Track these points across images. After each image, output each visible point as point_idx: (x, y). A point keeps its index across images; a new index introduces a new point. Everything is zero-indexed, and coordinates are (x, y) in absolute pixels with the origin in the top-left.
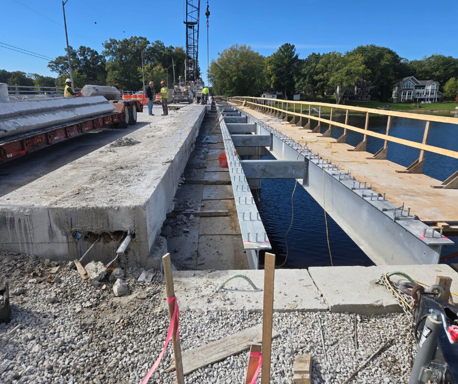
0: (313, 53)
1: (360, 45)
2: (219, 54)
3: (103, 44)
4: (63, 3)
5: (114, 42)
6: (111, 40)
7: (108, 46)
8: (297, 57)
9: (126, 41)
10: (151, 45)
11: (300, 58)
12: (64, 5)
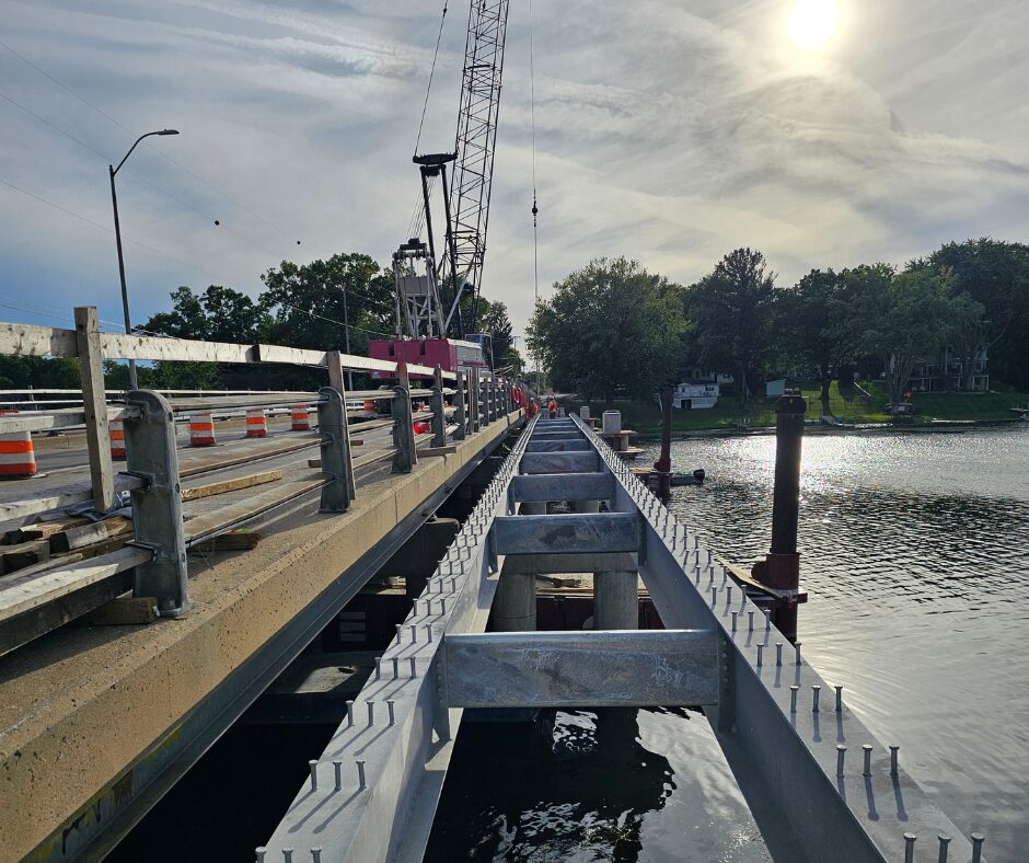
0: (813, 271)
1: (948, 243)
2: (556, 285)
3: (263, 277)
4: (111, 170)
5: (289, 269)
6: (284, 265)
7: (275, 280)
8: (769, 282)
9: (318, 266)
10: (381, 273)
11: (777, 284)
12: (113, 174)
